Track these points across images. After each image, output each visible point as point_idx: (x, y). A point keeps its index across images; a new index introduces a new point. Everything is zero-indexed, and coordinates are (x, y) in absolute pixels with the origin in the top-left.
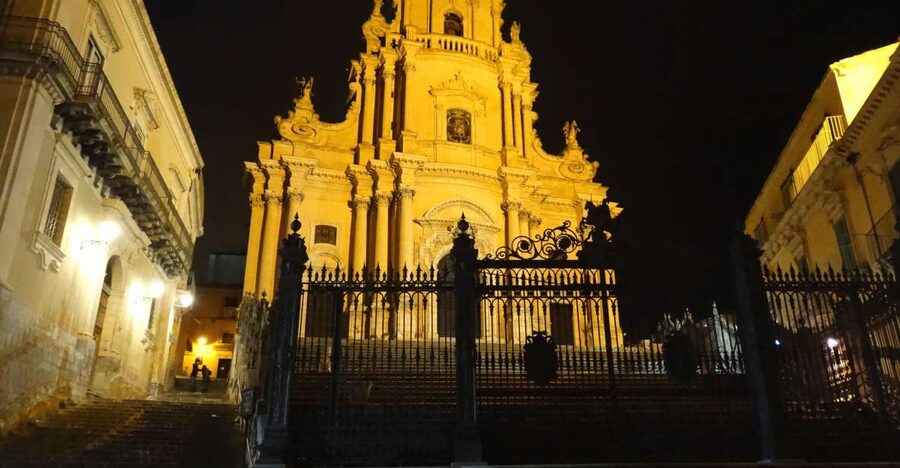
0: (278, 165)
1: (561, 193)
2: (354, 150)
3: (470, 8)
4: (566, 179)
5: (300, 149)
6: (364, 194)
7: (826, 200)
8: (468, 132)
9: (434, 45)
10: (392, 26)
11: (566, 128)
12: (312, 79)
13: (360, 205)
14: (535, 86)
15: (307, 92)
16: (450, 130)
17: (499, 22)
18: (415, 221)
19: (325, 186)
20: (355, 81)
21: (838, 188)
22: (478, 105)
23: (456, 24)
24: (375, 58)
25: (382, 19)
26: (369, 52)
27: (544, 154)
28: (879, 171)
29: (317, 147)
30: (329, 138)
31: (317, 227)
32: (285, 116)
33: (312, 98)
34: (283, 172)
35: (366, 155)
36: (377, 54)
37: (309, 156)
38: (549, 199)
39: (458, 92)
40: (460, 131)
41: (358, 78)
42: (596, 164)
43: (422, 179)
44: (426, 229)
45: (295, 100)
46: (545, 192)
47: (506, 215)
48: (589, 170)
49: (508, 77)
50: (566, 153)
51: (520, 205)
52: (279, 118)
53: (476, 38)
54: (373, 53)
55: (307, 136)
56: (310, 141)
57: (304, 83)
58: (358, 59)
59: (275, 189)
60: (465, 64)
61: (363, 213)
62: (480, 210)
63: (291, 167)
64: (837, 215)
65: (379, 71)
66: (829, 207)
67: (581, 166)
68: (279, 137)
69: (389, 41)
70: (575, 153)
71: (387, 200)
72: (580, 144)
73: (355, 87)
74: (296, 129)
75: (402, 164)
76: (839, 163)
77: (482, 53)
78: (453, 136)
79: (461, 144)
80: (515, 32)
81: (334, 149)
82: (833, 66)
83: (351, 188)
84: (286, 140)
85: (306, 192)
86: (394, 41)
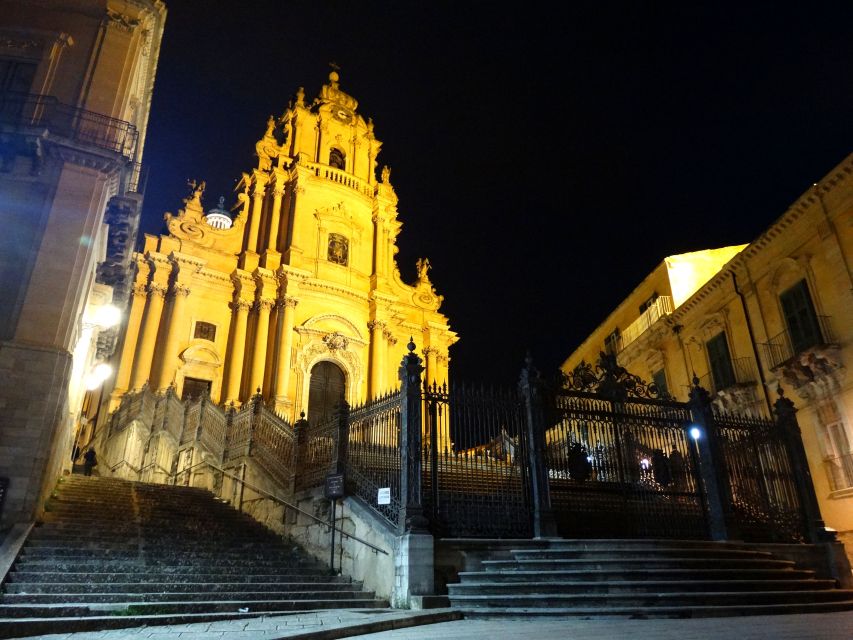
0: (167, 260)
1: (413, 318)
2: (238, 255)
3: (352, 148)
4: (417, 307)
5: (187, 247)
6: (247, 297)
7: (651, 355)
8: (345, 256)
9: (322, 173)
10: (282, 148)
11: (419, 263)
12: (204, 184)
13: (242, 308)
14: (400, 224)
15: (198, 194)
16: (331, 252)
17: (374, 164)
18: (295, 329)
19: (208, 285)
20: (244, 192)
21: (662, 348)
22: (355, 234)
23: (339, 159)
24: (266, 175)
25: (274, 141)
26: (260, 168)
27: (401, 283)
28: (700, 341)
29: (204, 248)
30: (215, 241)
31: (198, 323)
32: (175, 214)
33: (201, 201)
34: (170, 267)
35: (251, 261)
36: (270, 172)
37: (196, 254)
38: (404, 323)
39: (341, 220)
40: (339, 253)
41: (247, 190)
42: (441, 298)
43: (304, 292)
44: (304, 337)
45: (186, 201)
46: (403, 317)
47: (372, 332)
48: (436, 301)
49: (382, 214)
50: (418, 285)
51: (385, 325)
52: (169, 215)
53: (356, 174)
54: (264, 170)
55: (195, 236)
56: (197, 241)
57: (194, 185)
58: (250, 173)
59: (161, 281)
60: (347, 195)
61: (243, 315)
62: (351, 325)
63: (180, 263)
64: (657, 368)
65: (270, 187)
66: (651, 361)
67: (429, 298)
68: (167, 233)
69: (281, 163)
70: (425, 286)
71: (269, 306)
72: (430, 279)
73: (244, 198)
74: (185, 227)
75: (289, 276)
76: (663, 330)
77: (361, 189)
78: (332, 257)
79: (339, 266)
80: (386, 174)
81: (220, 252)
82: (667, 259)
83: (233, 290)
84: (174, 236)
85: (192, 289)
86: (286, 163)
